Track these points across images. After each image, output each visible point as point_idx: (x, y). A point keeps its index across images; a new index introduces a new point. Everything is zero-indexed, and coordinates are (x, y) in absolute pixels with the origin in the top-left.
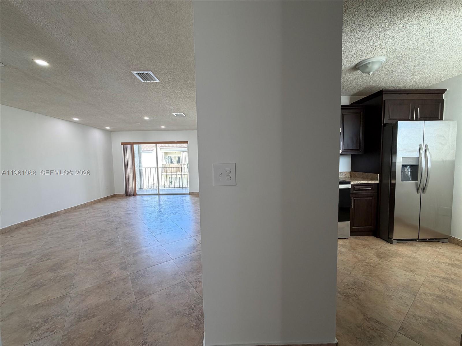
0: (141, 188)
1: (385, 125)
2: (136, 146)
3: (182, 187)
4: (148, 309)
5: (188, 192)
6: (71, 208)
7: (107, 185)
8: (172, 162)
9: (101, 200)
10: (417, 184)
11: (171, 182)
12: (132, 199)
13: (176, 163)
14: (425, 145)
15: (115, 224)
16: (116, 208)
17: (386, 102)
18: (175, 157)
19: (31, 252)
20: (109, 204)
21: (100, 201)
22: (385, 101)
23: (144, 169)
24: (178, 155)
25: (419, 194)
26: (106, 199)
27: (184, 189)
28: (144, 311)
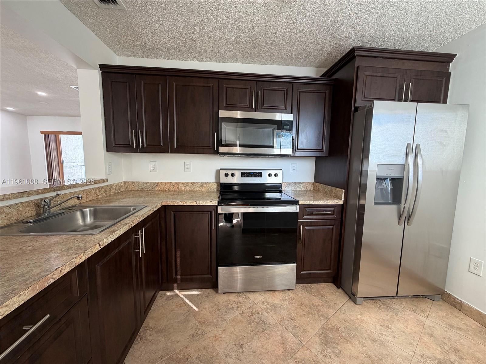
1: (356, 109)
10: (399, 209)
14: (416, 145)
17: (360, 68)
22: (358, 67)
25: (401, 226)
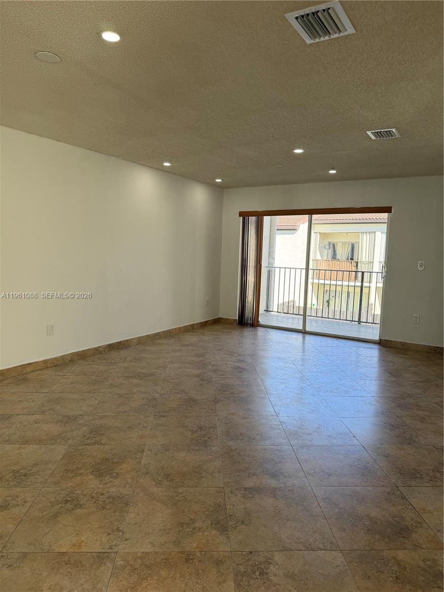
0: (267, 311)
2: (267, 219)
3: (359, 322)
4: (240, 522)
5: (377, 338)
6: (148, 336)
7: (208, 299)
8: (334, 256)
9: (195, 327)
11: (328, 302)
12: (248, 332)
13: (344, 258)
15: (213, 388)
16: (219, 350)
18: (344, 243)
19: (77, 417)
20: (207, 338)
21: (193, 329)
23: (277, 270)
24: (352, 240)
26: (204, 325)
27: (364, 326)
28: (234, 523)
